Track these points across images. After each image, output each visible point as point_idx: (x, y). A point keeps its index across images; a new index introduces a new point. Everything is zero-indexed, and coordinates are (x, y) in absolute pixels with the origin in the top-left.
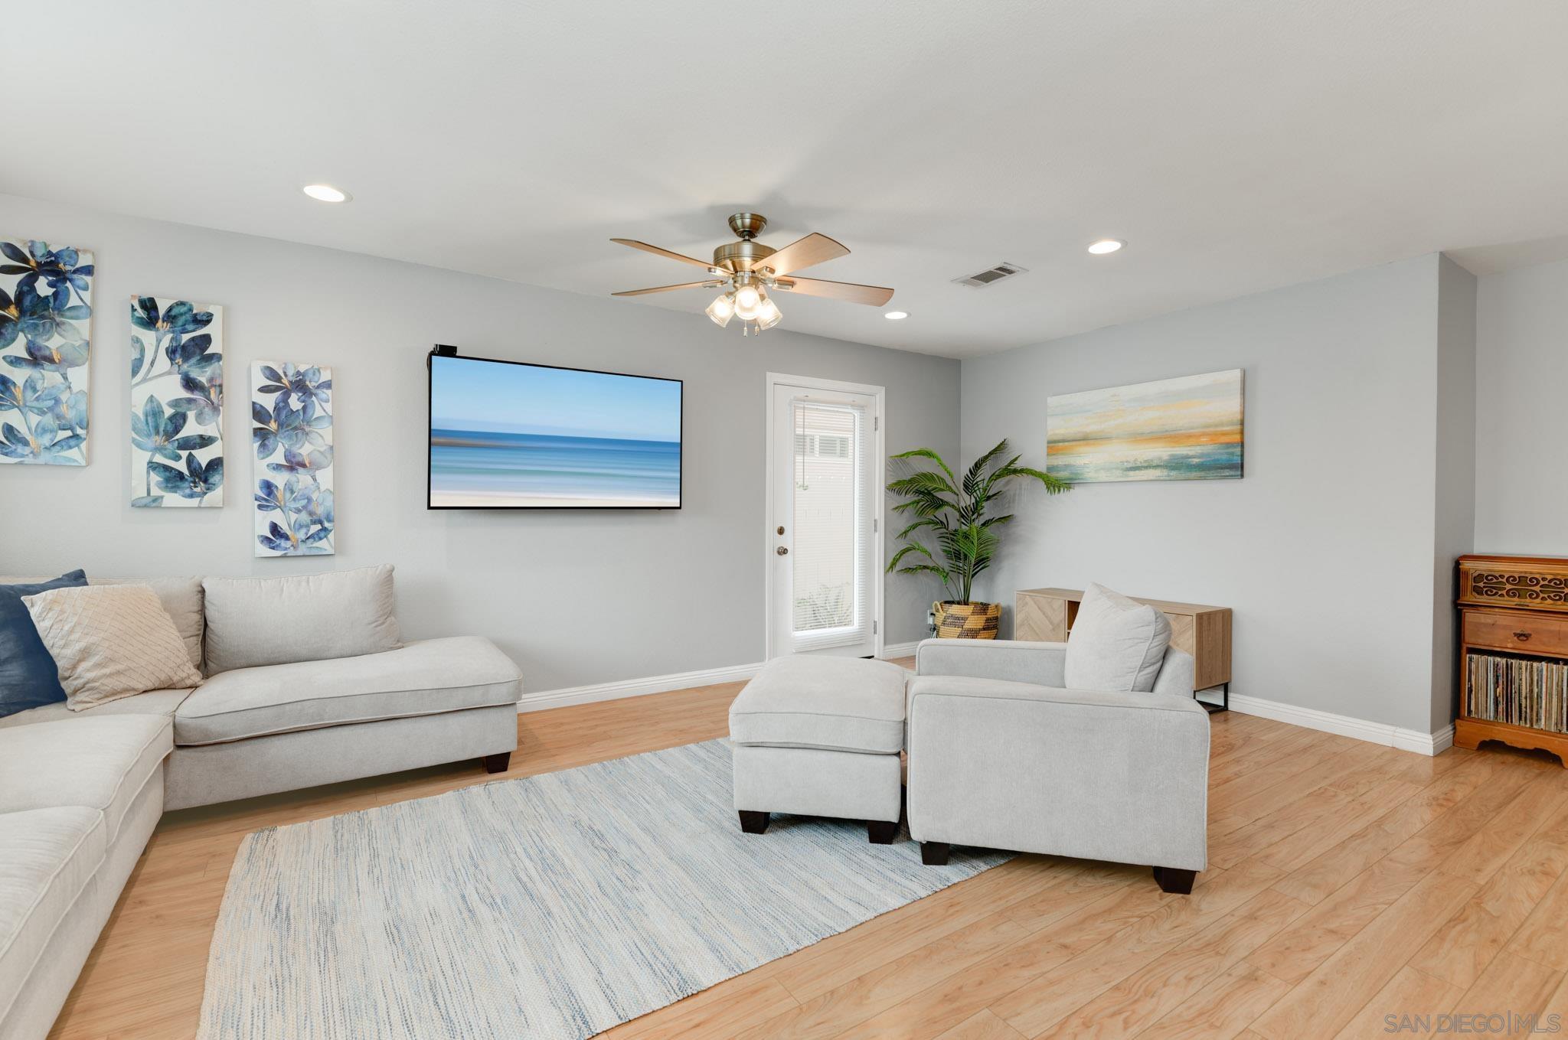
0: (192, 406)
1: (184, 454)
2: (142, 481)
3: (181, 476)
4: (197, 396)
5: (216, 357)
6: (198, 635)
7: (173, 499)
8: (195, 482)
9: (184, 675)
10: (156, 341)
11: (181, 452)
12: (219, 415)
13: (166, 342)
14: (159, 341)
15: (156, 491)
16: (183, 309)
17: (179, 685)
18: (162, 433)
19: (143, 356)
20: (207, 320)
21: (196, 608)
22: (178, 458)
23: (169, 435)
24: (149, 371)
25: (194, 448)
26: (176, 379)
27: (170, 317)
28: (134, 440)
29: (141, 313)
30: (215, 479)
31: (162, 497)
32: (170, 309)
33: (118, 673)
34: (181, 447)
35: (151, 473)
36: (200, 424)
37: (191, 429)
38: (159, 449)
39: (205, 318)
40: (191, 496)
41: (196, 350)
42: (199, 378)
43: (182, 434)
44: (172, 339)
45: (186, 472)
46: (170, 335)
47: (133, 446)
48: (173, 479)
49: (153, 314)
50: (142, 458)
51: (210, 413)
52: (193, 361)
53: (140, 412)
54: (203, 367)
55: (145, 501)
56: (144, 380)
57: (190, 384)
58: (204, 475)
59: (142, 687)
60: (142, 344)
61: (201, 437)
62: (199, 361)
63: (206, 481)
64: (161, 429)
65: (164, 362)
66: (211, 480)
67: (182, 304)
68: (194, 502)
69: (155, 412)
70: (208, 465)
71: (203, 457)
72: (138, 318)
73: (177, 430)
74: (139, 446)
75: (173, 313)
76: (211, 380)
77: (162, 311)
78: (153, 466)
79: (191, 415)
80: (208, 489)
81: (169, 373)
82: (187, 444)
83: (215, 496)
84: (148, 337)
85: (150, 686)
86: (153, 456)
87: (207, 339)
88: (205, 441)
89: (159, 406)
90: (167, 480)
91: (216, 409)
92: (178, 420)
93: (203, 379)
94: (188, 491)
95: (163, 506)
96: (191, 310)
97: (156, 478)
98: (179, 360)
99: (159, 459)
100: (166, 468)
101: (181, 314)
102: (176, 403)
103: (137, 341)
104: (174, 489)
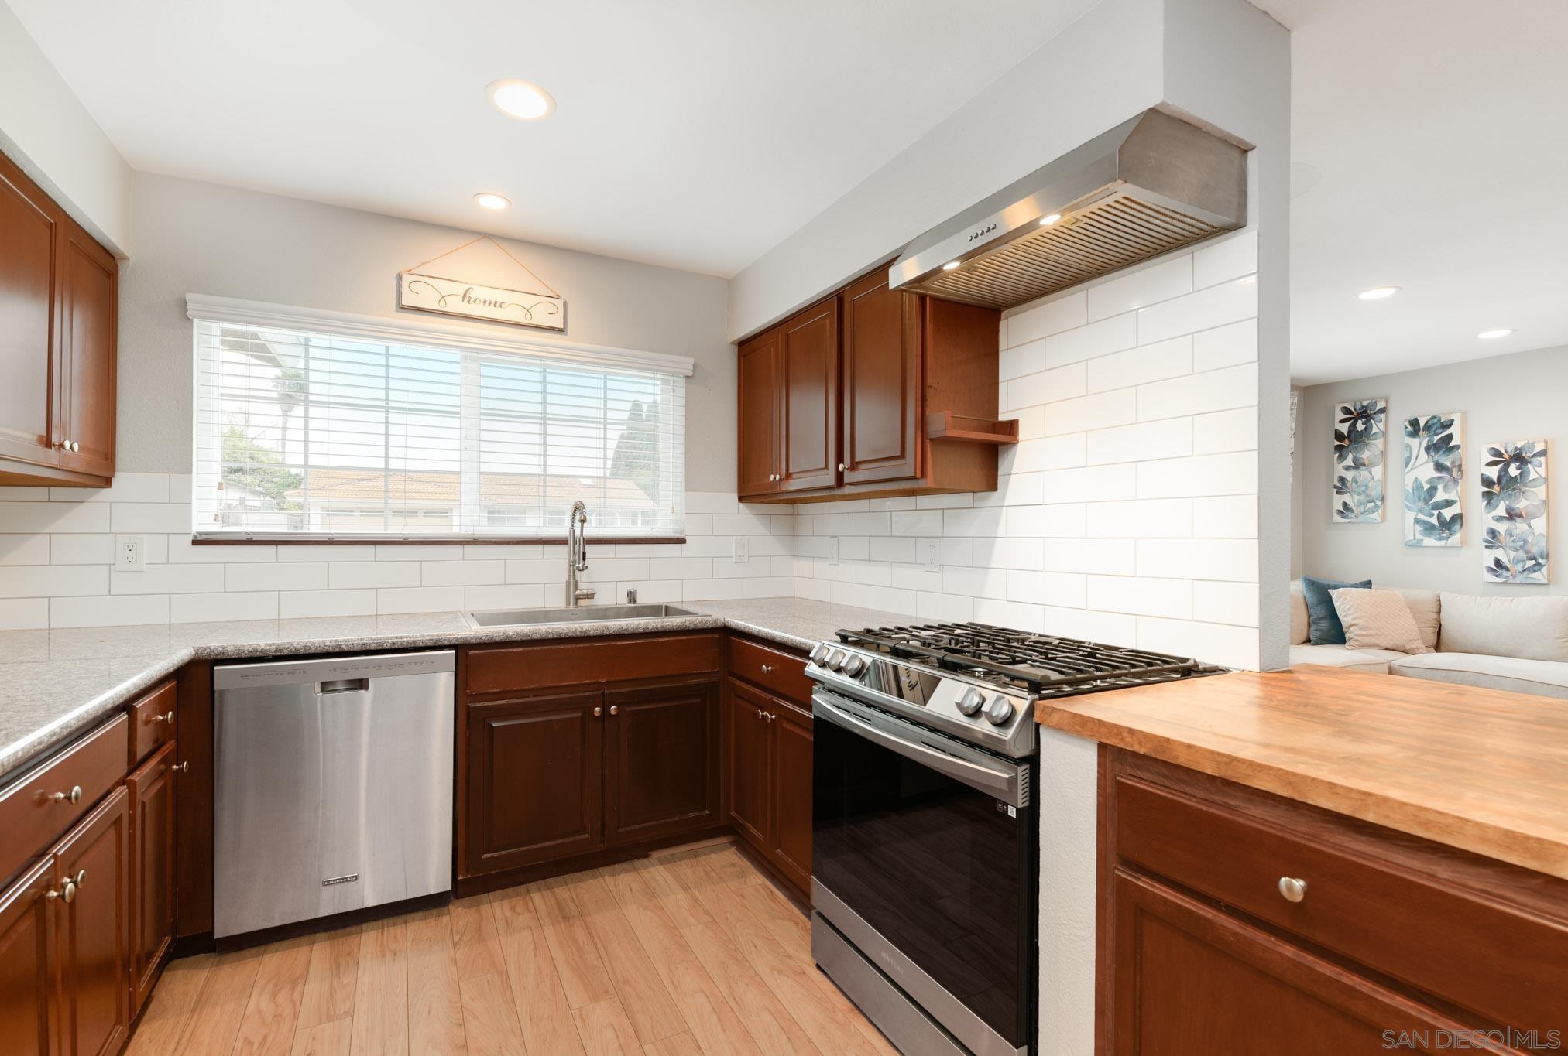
0: (1441, 481)
1: (1436, 512)
2: (1412, 531)
3: (1433, 527)
4: (1444, 474)
5: (1457, 447)
6: (1435, 627)
7: (1429, 541)
8: (1442, 530)
9: (1414, 646)
10: (1418, 444)
11: (1433, 511)
12: (1458, 486)
13: (1424, 444)
14: (1420, 443)
15: (1419, 537)
16: (1435, 421)
17: (1410, 652)
18: (1422, 500)
19: (1411, 455)
20: (1450, 424)
21: (1435, 610)
22: (1432, 515)
23: (1426, 502)
24: (1415, 463)
25: (1442, 508)
26: (1431, 465)
27: (1427, 427)
28: (1406, 506)
29: (1410, 429)
30: (1457, 527)
31: (1422, 540)
32: (1427, 423)
33: (1371, 635)
34: (1433, 508)
35: (1417, 525)
36: (1446, 492)
37: (1440, 496)
38: (1420, 511)
39: (1449, 423)
40: (1441, 539)
41: (1444, 445)
42: (1445, 463)
43: (1435, 500)
44: (1429, 440)
45: (1436, 523)
46: (1427, 439)
47: (1406, 510)
48: (1429, 529)
49: (1417, 428)
50: (1411, 516)
51: (1452, 485)
52: (1441, 452)
53: (1409, 488)
54: (1448, 455)
55: (1411, 543)
56: (1412, 469)
57: (1439, 467)
58: (1448, 526)
59: (1384, 646)
60: (1411, 448)
61: (1446, 501)
62: (1445, 452)
63: (1449, 529)
64: (1422, 498)
65: (1423, 455)
66: (1453, 529)
67: (1434, 417)
68: (1442, 543)
69: (1418, 486)
70: (1451, 518)
71: (1448, 513)
72: (1409, 432)
73: (1431, 497)
74: (1409, 509)
75: (1429, 424)
76: (1453, 463)
77: (1422, 425)
78: (1417, 521)
79: (1440, 487)
80: (1451, 534)
81: (1427, 462)
82: (1438, 506)
83: (1456, 538)
84: (1414, 442)
85: (1389, 646)
86: (1417, 515)
87: (1450, 437)
88: (1449, 503)
89: (1421, 484)
90: (1426, 529)
91: (1455, 481)
92: (1433, 490)
93: (1448, 464)
94: (1438, 536)
95: (1423, 545)
96: (1440, 420)
97: (1419, 528)
98: (1433, 454)
99: (1421, 516)
100: (1424, 522)
101: (1434, 424)
102: (1430, 481)
103: (1408, 446)
104: (1429, 535)
